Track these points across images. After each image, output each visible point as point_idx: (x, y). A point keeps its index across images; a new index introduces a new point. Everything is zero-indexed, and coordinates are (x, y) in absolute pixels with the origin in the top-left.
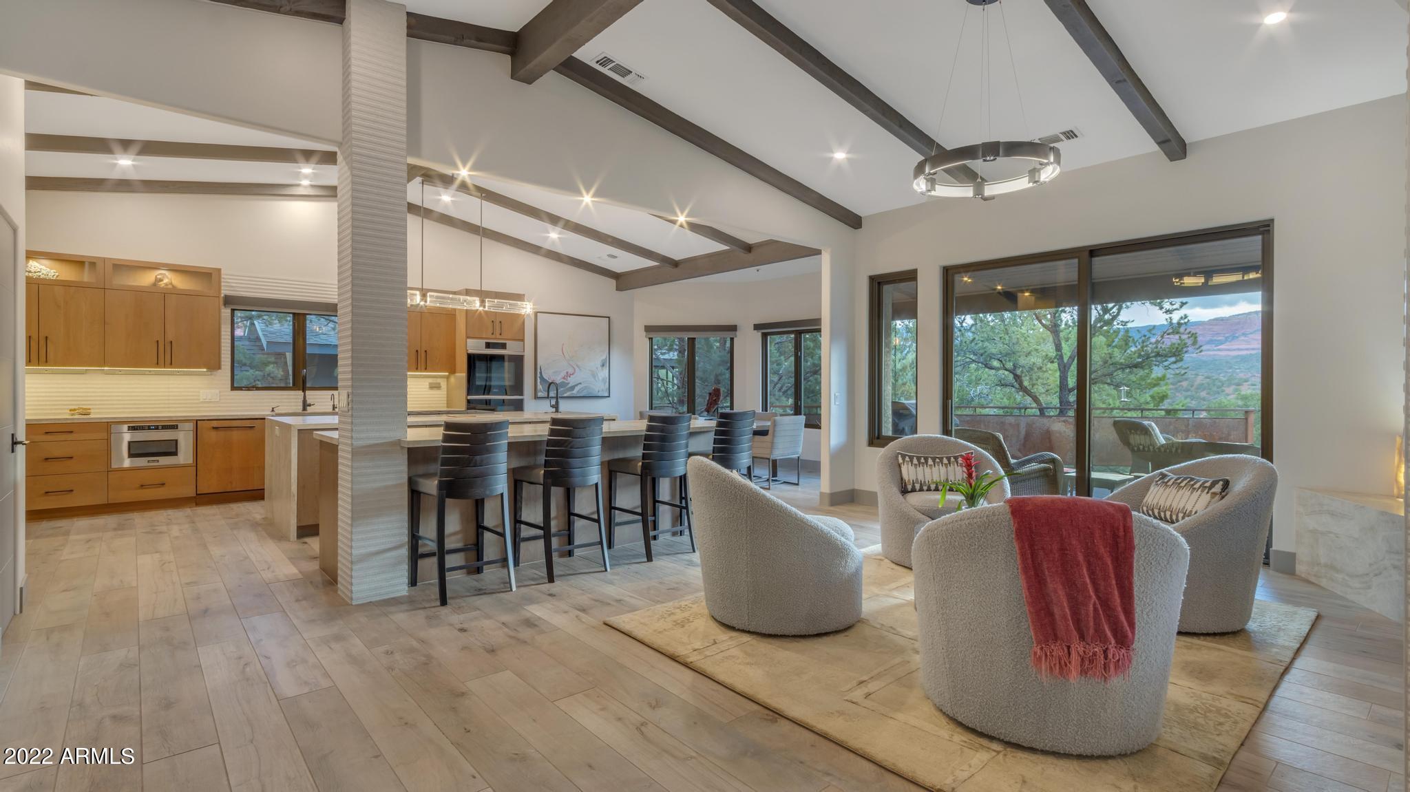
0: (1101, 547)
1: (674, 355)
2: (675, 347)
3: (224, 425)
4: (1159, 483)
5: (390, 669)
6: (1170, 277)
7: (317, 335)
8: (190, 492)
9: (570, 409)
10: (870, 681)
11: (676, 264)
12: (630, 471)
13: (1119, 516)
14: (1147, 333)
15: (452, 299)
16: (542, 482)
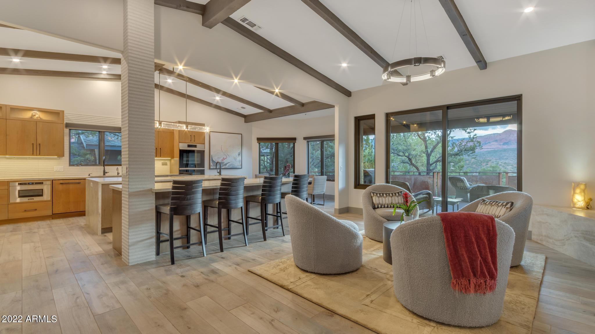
0: (483, 235)
1: (268, 151)
2: (269, 147)
3: (65, 182)
4: (482, 203)
5: (149, 297)
6: (474, 119)
7: (109, 141)
8: (50, 213)
9: (227, 174)
10: (371, 294)
11: (270, 111)
12: (255, 201)
13: (490, 221)
14: (461, 142)
15: (173, 125)
16: (217, 207)
